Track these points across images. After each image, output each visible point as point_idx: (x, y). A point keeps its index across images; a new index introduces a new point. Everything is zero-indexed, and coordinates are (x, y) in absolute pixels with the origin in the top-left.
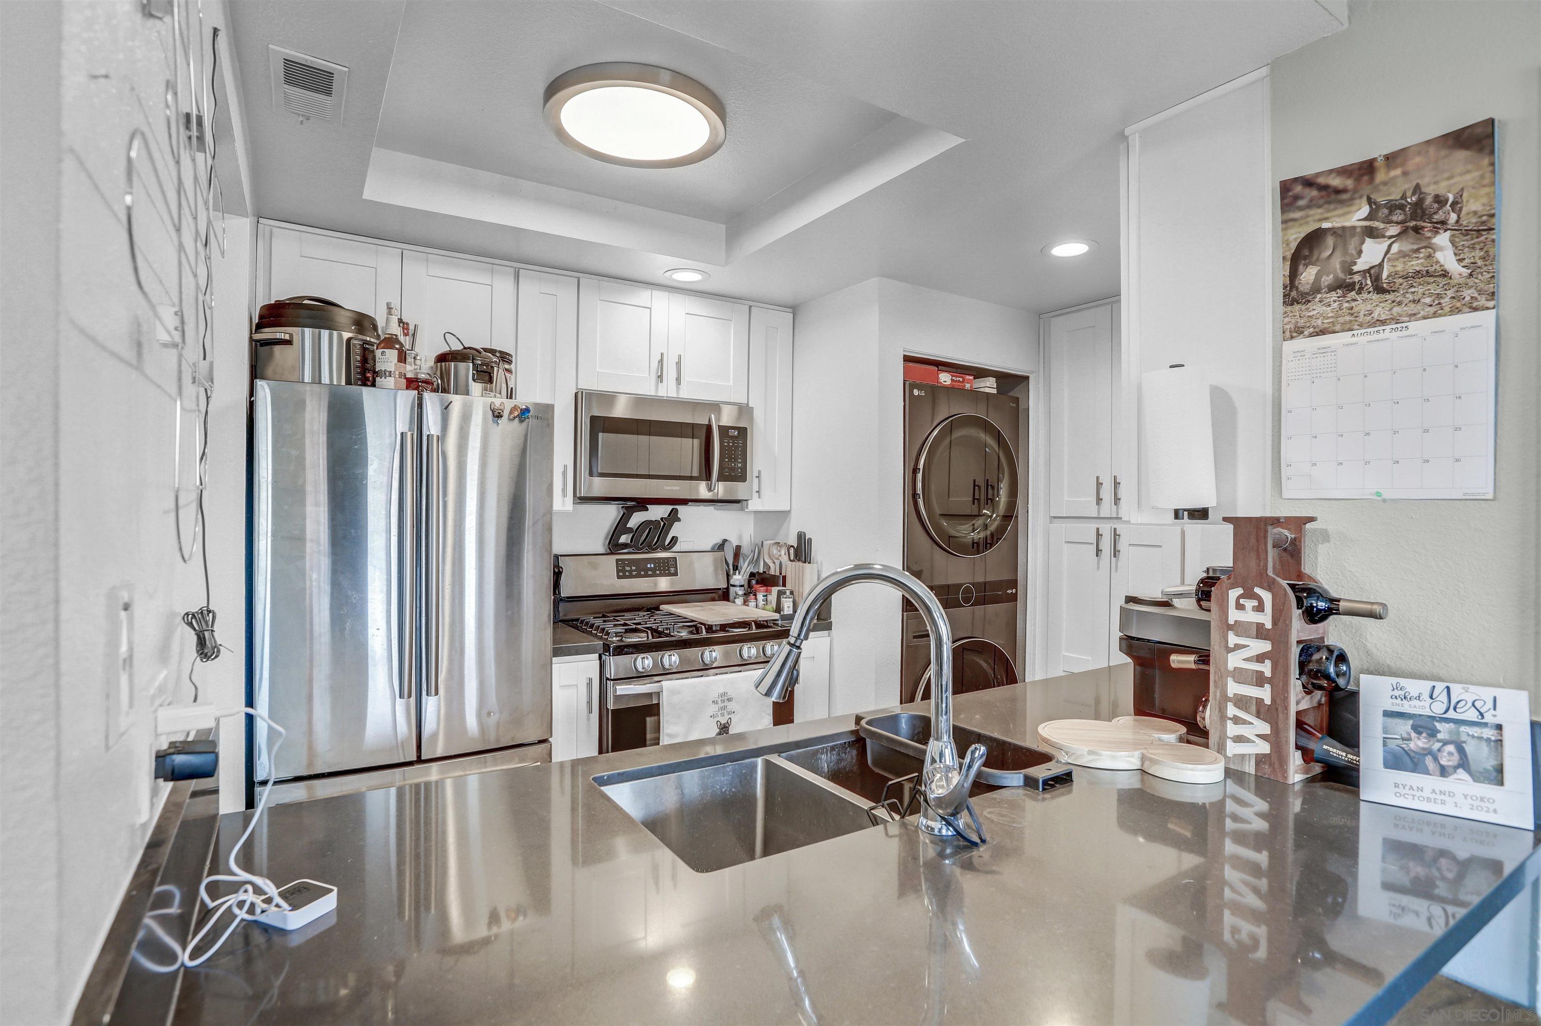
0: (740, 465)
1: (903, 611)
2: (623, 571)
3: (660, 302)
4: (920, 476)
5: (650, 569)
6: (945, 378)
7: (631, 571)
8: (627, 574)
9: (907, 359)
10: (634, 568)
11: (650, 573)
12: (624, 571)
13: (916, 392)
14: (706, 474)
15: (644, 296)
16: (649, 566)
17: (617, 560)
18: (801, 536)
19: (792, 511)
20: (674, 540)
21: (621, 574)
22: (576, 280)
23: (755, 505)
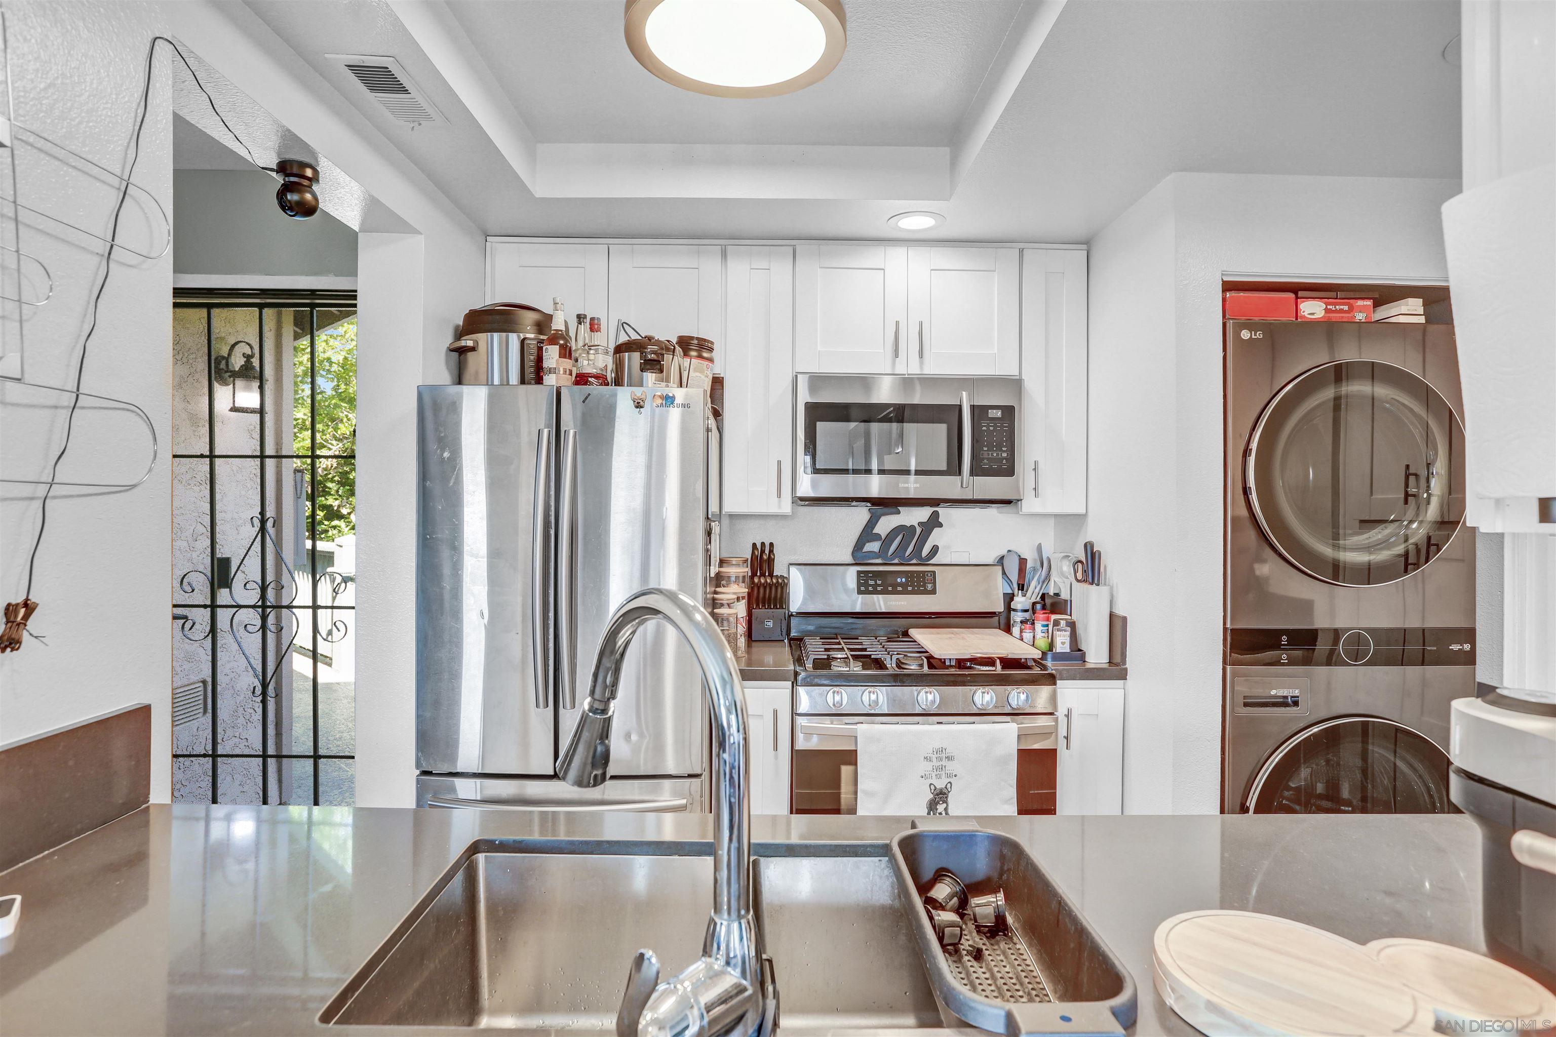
0: (1004, 455)
1: (1225, 662)
2: (867, 583)
3: (896, 258)
4: (1252, 460)
5: (901, 584)
6: (1312, 309)
7: (876, 585)
8: (870, 588)
9: (1228, 287)
10: (879, 582)
11: (900, 589)
12: (866, 585)
13: (1245, 335)
14: (954, 468)
15: (874, 257)
16: (899, 580)
17: (859, 573)
18: (1089, 547)
19: (1090, 514)
20: (935, 550)
21: (863, 588)
22: (791, 249)
23: (1030, 505)
